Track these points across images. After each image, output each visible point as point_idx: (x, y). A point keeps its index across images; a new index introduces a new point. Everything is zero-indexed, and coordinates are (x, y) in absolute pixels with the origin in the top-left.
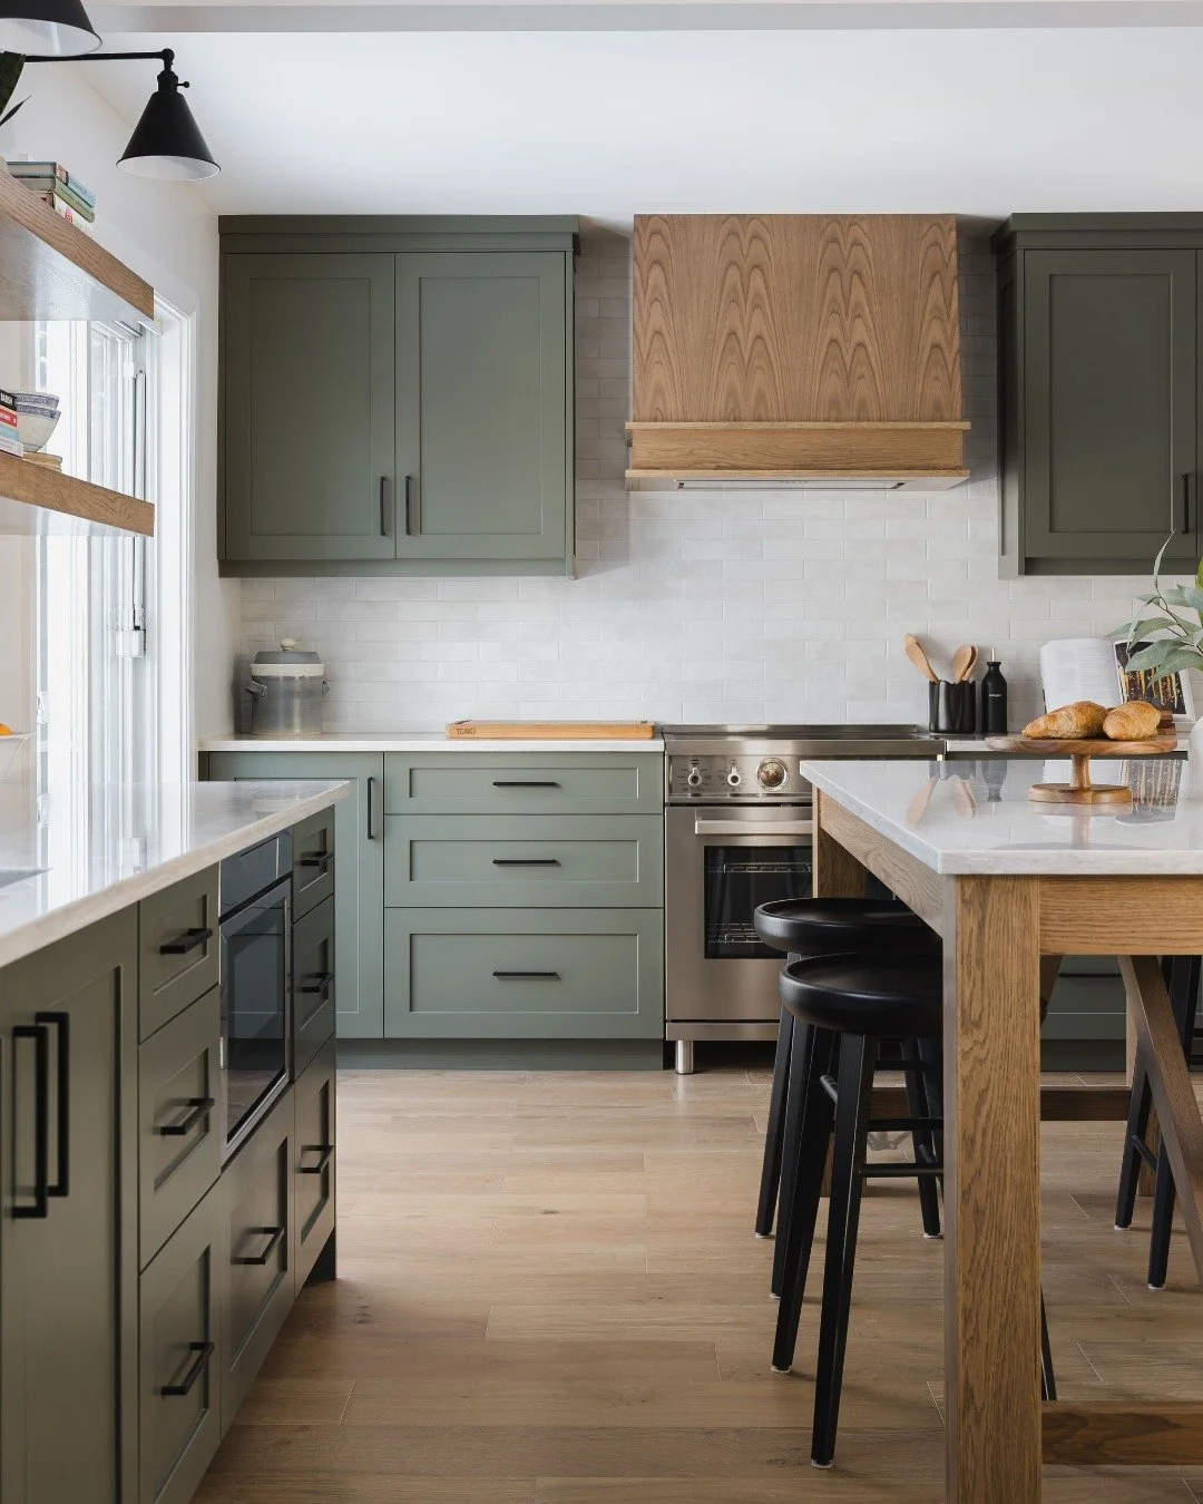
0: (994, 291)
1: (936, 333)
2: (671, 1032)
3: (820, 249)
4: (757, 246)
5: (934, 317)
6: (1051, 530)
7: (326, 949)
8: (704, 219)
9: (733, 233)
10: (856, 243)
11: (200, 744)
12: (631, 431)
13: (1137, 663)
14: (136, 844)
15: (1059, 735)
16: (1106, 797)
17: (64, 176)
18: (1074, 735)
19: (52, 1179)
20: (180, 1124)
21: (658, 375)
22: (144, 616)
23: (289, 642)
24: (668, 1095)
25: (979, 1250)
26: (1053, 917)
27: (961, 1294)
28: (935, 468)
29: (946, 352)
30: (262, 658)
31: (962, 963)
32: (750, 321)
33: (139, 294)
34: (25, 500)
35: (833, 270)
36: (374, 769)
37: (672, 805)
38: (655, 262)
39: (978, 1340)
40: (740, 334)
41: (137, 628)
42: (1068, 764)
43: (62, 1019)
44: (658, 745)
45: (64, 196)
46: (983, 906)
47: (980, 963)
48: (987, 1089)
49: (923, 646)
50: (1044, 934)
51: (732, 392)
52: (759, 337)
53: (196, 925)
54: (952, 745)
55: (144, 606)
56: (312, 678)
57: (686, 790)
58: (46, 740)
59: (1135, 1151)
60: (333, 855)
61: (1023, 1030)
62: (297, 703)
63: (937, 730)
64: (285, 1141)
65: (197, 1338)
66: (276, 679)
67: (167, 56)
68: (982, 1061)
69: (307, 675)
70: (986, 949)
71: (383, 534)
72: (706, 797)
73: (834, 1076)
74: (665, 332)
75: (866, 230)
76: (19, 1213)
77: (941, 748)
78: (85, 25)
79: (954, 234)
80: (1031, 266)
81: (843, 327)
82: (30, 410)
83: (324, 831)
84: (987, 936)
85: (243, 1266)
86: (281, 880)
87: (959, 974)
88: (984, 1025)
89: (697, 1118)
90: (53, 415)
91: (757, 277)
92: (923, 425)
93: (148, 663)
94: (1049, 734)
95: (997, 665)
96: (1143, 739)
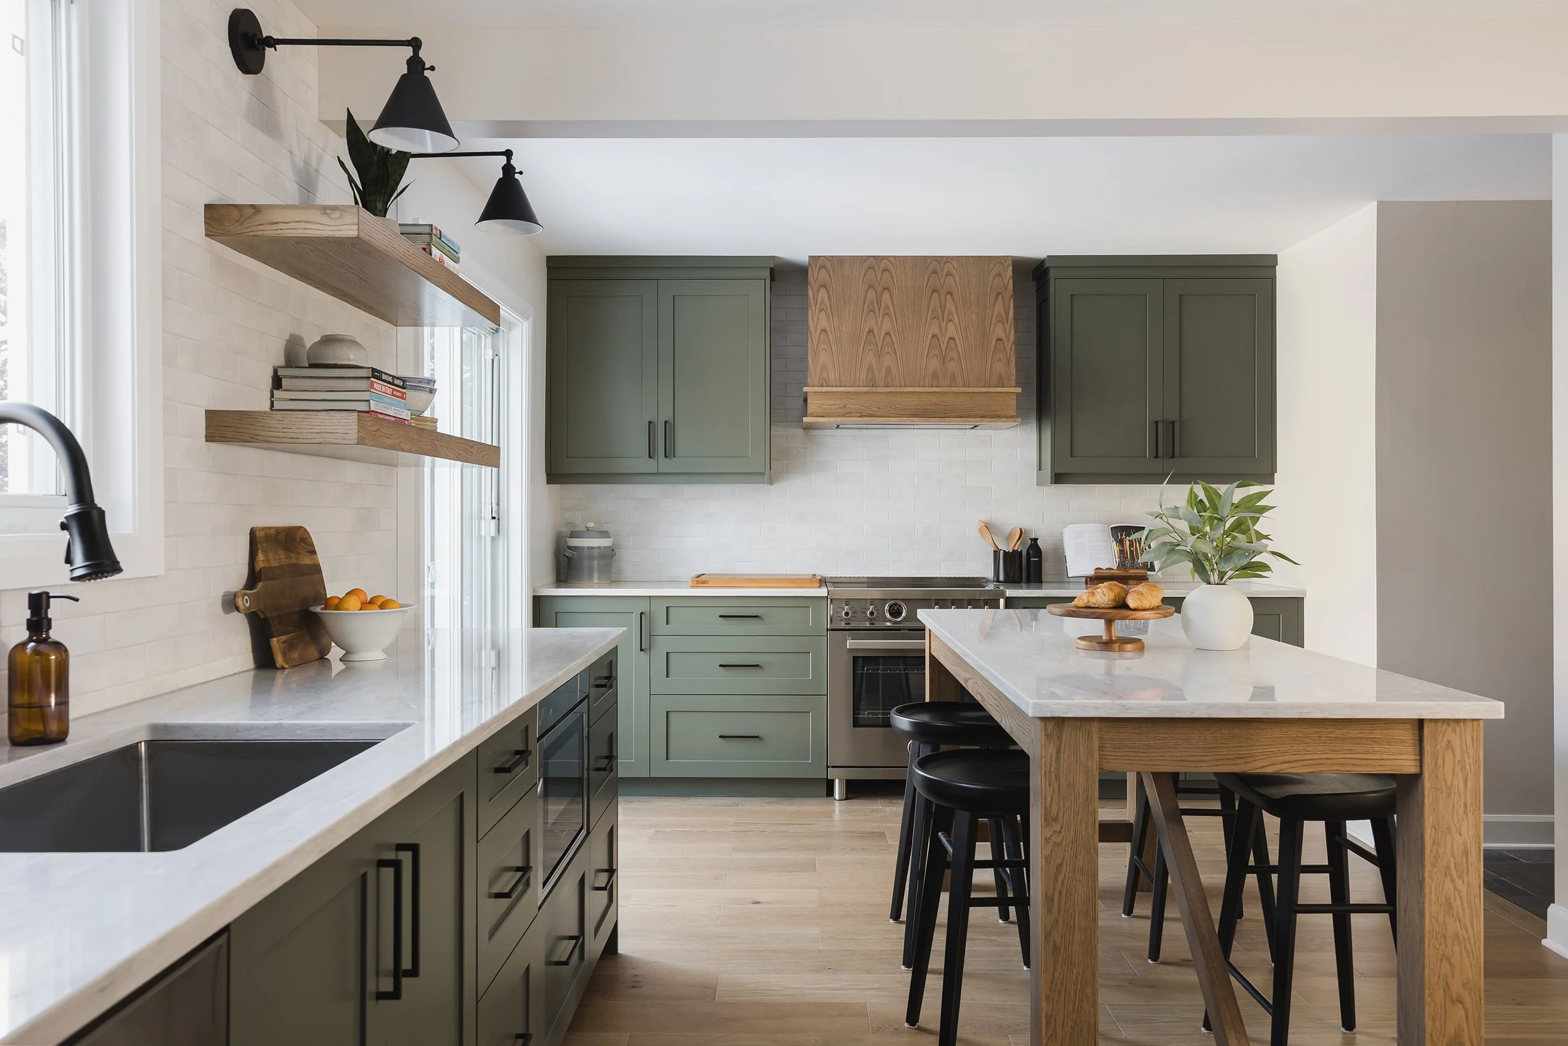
0: (1035, 304)
1: (999, 331)
2: (832, 774)
3: (926, 279)
4: (886, 275)
5: (998, 321)
6: (1071, 456)
7: (612, 740)
8: (853, 259)
9: (871, 268)
10: (949, 274)
11: (534, 591)
12: (806, 393)
13: (1146, 557)
14: (493, 654)
15: (1096, 606)
16: (1129, 647)
17: (438, 232)
18: (1107, 606)
19: (406, 964)
20: (506, 891)
21: (824, 357)
22: (499, 511)
23: (591, 525)
24: (830, 815)
25: (1056, 975)
26: (1108, 745)
27: (1044, 1004)
28: (998, 417)
29: (1006, 344)
30: (574, 535)
31: (1045, 777)
32: (882, 323)
33: (490, 310)
34: (410, 451)
35: (934, 291)
36: (644, 607)
37: (832, 630)
38: (822, 286)
39: (1056, 1037)
40: (876, 331)
41: (494, 518)
42: (1101, 623)
43: (414, 849)
44: (823, 592)
45: (437, 245)
46: (1060, 738)
47: (1057, 777)
48: (1062, 864)
49: (988, 528)
50: (1101, 757)
51: (870, 368)
52: (888, 334)
53: (521, 747)
54: (1010, 593)
55: (498, 504)
56: (605, 547)
57: (841, 620)
58: (434, 588)
59: (1136, 867)
60: (616, 678)
61: (1087, 824)
62: (596, 563)
63: (998, 581)
64: (584, 874)
65: (520, 1030)
66: (583, 548)
67: (508, 154)
68: (1058, 845)
69: (602, 545)
70: (1062, 768)
71: (650, 457)
72: (854, 625)
73: (948, 835)
74: (828, 329)
75: (955, 266)
76: (381, 996)
77: (1002, 594)
78: (450, 134)
79: (1010, 268)
80: (1058, 290)
81: (940, 327)
82: (415, 388)
83: (611, 662)
84: (1062, 759)
85: (554, 967)
86: (581, 701)
87: (1043, 785)
88: (1060, 819)
89: (849, 832)
90: (432, 391)
91: (886, 295)
92: (991, 390)
93: (501, 542)
94: (1090, 604)
95: (1036, 540)
96: (1153, 609)
